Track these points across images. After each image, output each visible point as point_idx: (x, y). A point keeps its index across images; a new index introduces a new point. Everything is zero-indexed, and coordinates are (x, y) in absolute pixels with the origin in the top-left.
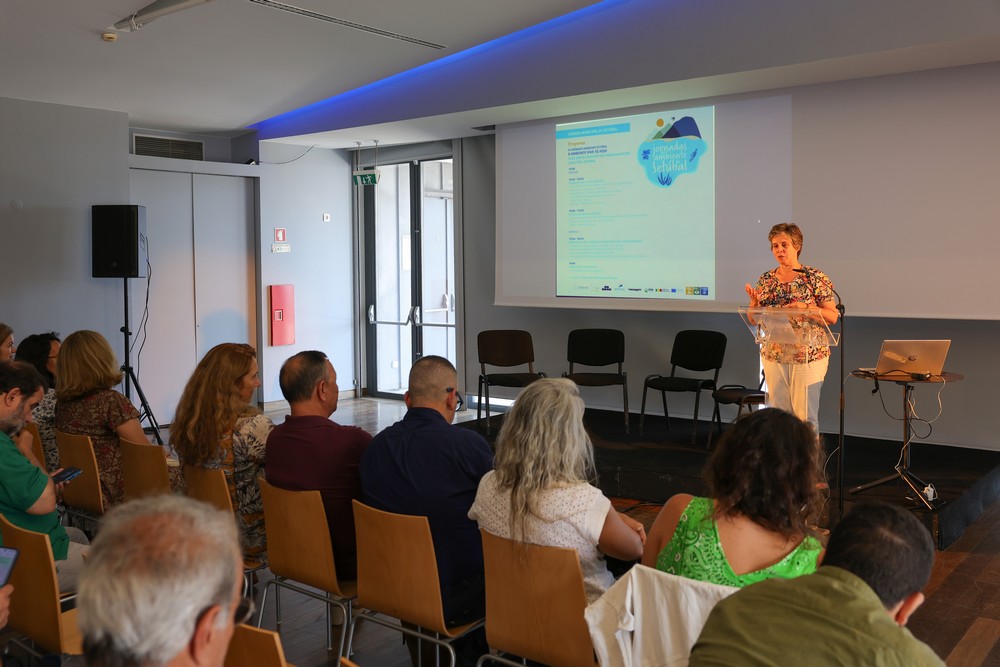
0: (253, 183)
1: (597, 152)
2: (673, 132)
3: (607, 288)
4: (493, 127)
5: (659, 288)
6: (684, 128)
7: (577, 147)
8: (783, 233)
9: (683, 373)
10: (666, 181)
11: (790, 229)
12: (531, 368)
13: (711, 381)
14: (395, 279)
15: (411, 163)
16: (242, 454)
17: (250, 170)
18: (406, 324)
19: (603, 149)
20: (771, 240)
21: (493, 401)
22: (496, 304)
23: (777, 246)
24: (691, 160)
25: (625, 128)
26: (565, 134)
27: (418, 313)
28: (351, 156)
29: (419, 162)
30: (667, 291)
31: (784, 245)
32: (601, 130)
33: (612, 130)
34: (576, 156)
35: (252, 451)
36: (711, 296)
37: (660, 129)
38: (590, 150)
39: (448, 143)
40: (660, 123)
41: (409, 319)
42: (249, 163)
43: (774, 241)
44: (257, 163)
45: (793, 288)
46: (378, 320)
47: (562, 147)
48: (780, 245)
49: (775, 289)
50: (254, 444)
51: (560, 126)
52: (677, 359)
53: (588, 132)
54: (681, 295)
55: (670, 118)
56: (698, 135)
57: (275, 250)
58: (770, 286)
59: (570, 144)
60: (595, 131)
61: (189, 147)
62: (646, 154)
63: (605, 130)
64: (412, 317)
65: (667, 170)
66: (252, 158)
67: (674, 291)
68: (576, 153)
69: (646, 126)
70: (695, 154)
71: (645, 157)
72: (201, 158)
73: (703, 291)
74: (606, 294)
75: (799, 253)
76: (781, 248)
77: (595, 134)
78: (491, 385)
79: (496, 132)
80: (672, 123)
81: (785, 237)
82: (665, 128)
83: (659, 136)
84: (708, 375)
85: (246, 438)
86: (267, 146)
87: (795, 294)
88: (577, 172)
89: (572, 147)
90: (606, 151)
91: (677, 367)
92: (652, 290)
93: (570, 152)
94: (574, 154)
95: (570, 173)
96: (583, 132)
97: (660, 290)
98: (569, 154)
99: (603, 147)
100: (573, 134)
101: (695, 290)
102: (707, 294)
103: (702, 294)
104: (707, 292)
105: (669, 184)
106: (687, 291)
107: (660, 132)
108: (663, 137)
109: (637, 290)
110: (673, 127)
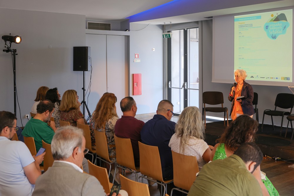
0: (128, 38)
1: (249, 26)
2: (277, 19)
3: (252, 77)
4: (212, 17)
5: (271, 77)
6: (281, 18)
7: (242, 24)
9: (279, 109)
10: (274, 37)
12: (222, 105)
13: (289, 112)
14: (179, 72)
15: (184, 30)
16: (107, 127)
17: (126, 33)
18: (182, 88)
19: (251, 25)
21: (207, 117)
22: (212, 82)
24: (284, 29)
25: (259, 17)
26: (238, 20)
27: (186, 84)
28: (163, 27)
29: (187, 29)
30: (274, 78)
32: (250, 18)
33: (255, 18)
34: (241, 28)
35: (110, 127)
36: (291, 81)
37: (272, 18)
38: (247, 26)
39: (197, 22)
40: (272, 15)
41: (183, 86)
42: (126, 31)
44: (129, 31)
46: (172, 87)
47: (237, 24)
50: (111, 125)
51: (236, 17)
52: (277, 104)
53: (246, 19)
54: (279, 80)
55: (276, 13)
56: (286, 20)
57: (135, 61)
61: (106, 26)
62: (267, 27)
63: (252, 18)
64: (184, 86)
65: (275, 33)
66: (127, 29)
67: (277, 78)
68: (242, 27)
69: (267, 17)
70: (285, 27)
71: (267, 28)
72: (110, 30)
73: (288, 79)
74: (252, 79)
77: (248, 20)
78: (207, 111)
79: (213, 19)
82: (274, 18)
83: (272, 20)
84: (289, 110)
85: (109, 122)
86: (132, 25)
88: (242, 34)
89: (240, 24)
90: (252, 26)
91: (277, 107)
92: (269, 78)
93: (239, 26)
94: (241, 27)
95: (239, 34)
96: (244, 19)
97: (272, 78)
98: (239, 27)
99: (251, 24)
100: (241, 19)
101: (285, 78)
102: (289, 80)
103: (287, 80)
104: (289, 79)
105: (275, 39)
106: (282, 78)
107: (272, 19)
108: (273, 21)
109: (263, 78)
110: (277, 17)
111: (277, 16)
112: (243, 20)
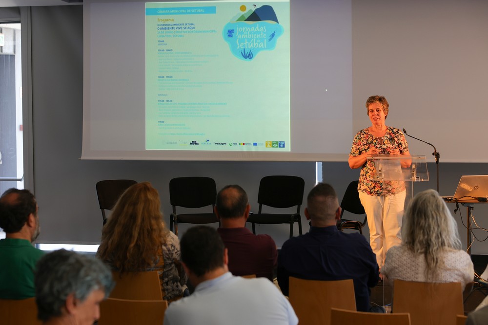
1: (185, 28)
2: (254, 17)
3: (194, 143)
5: (242, 143)
6: (264, 14)
7: (166, 23)
8: (378, 102)
9: (267, 210)
10: (248, 56)
11: (381, 100)
16: (169, 258)
19: (191, 27)
20: (368, 106)
22: (83, 158)
23: (373, 111)
24: (270, 40)
25: (211, 10)
26: (155, 12)
30: (248, 144)
31: (378, 110)
32: (189, 11)
33: (200, 10)
34: (165, 31)
36: (288, 148)
37: (243, 13)
38: (179, 26)
39: (17, 10)
40: (243, 8)
43: (371, 107)
45: (386, 142)
47: (151, 23)
48: (375, 111)
49: (372, 142)
51: (148, 5)
52: (263, 199)
53: (176, 11)
54: (261, 148)
55: (252, 5)
56: (275, 20)
58: (367, 140)
59: (158, 19)
60: (184, 11)
62: (230, 33)
63: (193, 11)
65: (249, 47)
67: (255, 144)
68: (166, 28)
69: (231, 10)
70: (273, 35)
71: (230, 36)
73: (281, 145)
74: (194, 148)
75: (386, 117)
76: (376, 113)
79: (83, 4)
80: (254, 9)
81: (378, 105)
82: (247, 13)
83: (242, 18)
85: (170, 247)
87: (388, 145)
88: (166, 44)
89: (162, 23)
90: (194, 28)
91: (263, 205)
92: (236, 144)
93: (160, 27)
94: (163, 29)
95: (159, 45)
96: (172, 11)
97: (244, 144)
98: (158, 29)
99: (191, 24)
100: (163, 12)
101: (273, 144)
102: (284, 147)
103: (280, 147)
104: (284, 145)
105: (250, 58)
106: (267, 145)
107: (243, 16)
108: (245, 21)
109: (223, 144)
110: (254, 12)
111: (254, 10)
112: (170, 14)
